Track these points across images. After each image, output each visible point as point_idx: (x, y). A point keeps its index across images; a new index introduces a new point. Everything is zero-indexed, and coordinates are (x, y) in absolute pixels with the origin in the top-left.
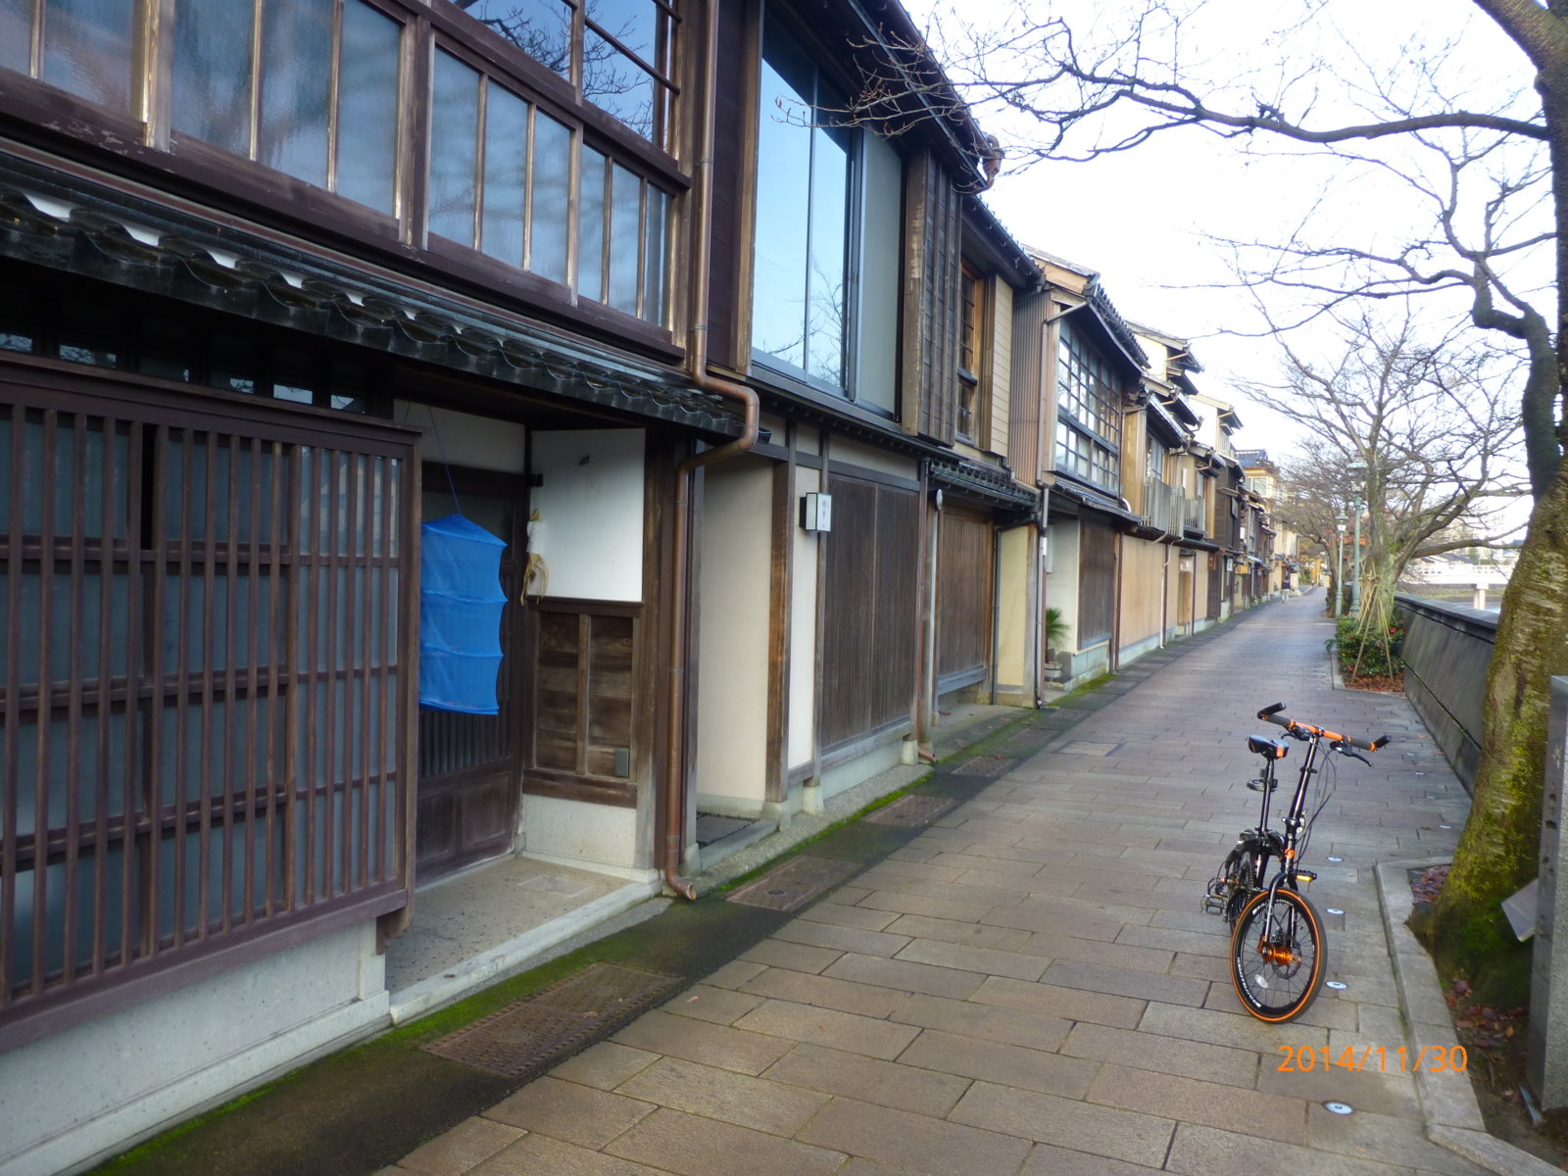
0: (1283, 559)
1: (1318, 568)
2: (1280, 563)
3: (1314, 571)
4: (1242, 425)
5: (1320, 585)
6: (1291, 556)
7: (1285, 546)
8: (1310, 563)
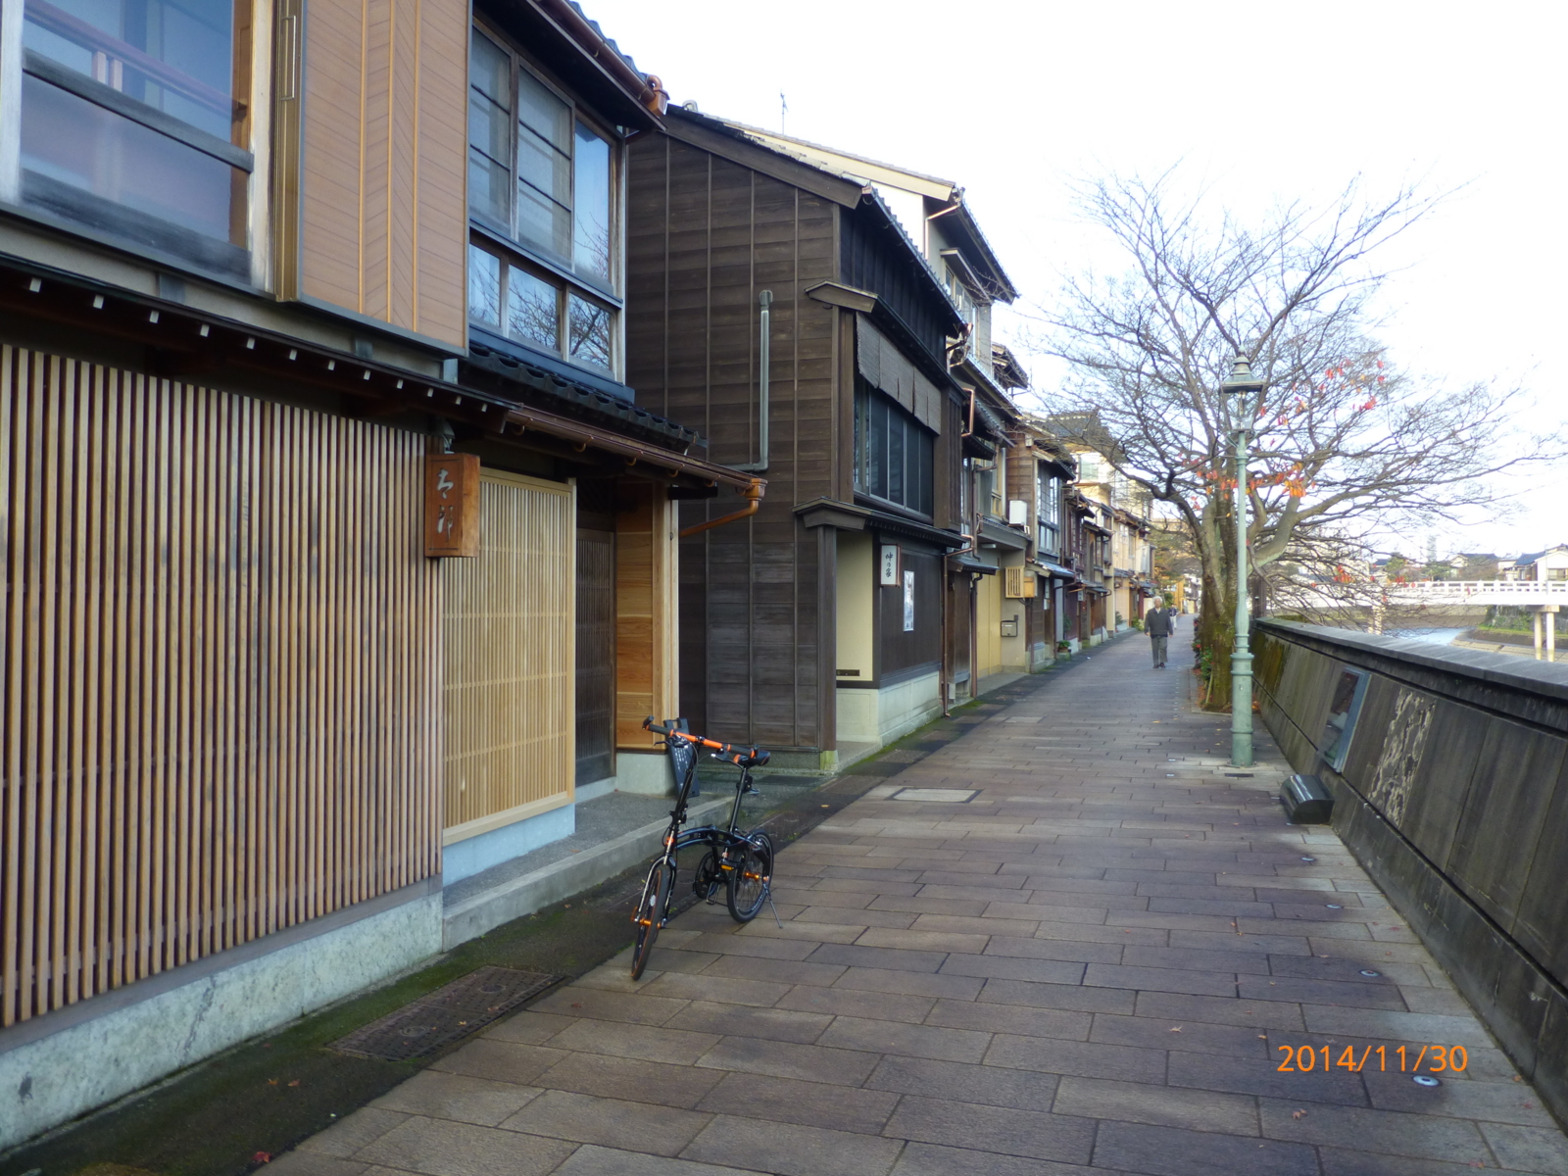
0: (1130, 577)
1: (1182, 592)
2: (1126, 584)
3: (1176, 596)
4: (1014, 295)
5: (1184, 612)
6: (1144, 574)
7: (1134, 559)
8: (1171, 585)
